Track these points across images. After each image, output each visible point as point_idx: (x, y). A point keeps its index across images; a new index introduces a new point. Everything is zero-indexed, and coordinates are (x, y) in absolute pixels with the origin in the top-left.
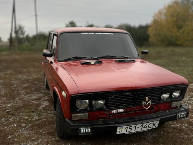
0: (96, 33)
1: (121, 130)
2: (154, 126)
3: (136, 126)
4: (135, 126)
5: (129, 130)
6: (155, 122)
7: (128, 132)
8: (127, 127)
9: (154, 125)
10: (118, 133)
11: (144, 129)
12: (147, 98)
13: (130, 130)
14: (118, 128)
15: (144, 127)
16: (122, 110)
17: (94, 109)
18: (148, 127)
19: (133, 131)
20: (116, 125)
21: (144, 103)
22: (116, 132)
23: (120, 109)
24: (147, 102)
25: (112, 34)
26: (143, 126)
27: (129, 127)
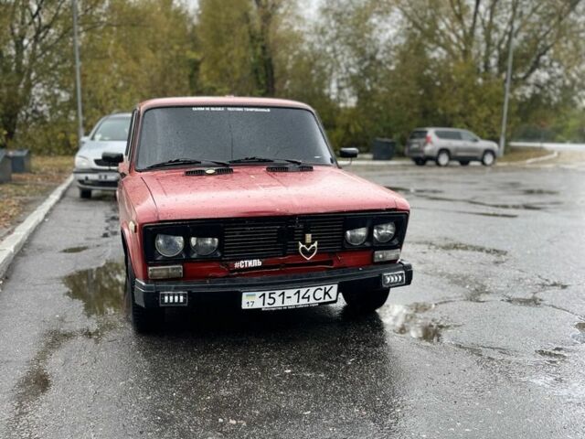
0: (230, 109)
1: (252, 300)
2: (327, 296)
3: (283, 293)
4: (281, 291)
5: (268, 301)
6: (328, 287)
7: (267, 306)
8: (264, 295)
9: (326, 293)
10: (244, 306)
11: (303, 302)
12: (309, 237)
13: (271, 301)
14: (244, 295)
15: (303, 298)
16: (257, 263)
17: (195, 256)
18: (311, 298)
19: (278, 304)
20: (239, 290)
21: (301, 246)
22: (241, 304)
23: (253, 259)
24: (309, 245)
25: (269, 110)
26: (301, 295)
27: (267, 293)
